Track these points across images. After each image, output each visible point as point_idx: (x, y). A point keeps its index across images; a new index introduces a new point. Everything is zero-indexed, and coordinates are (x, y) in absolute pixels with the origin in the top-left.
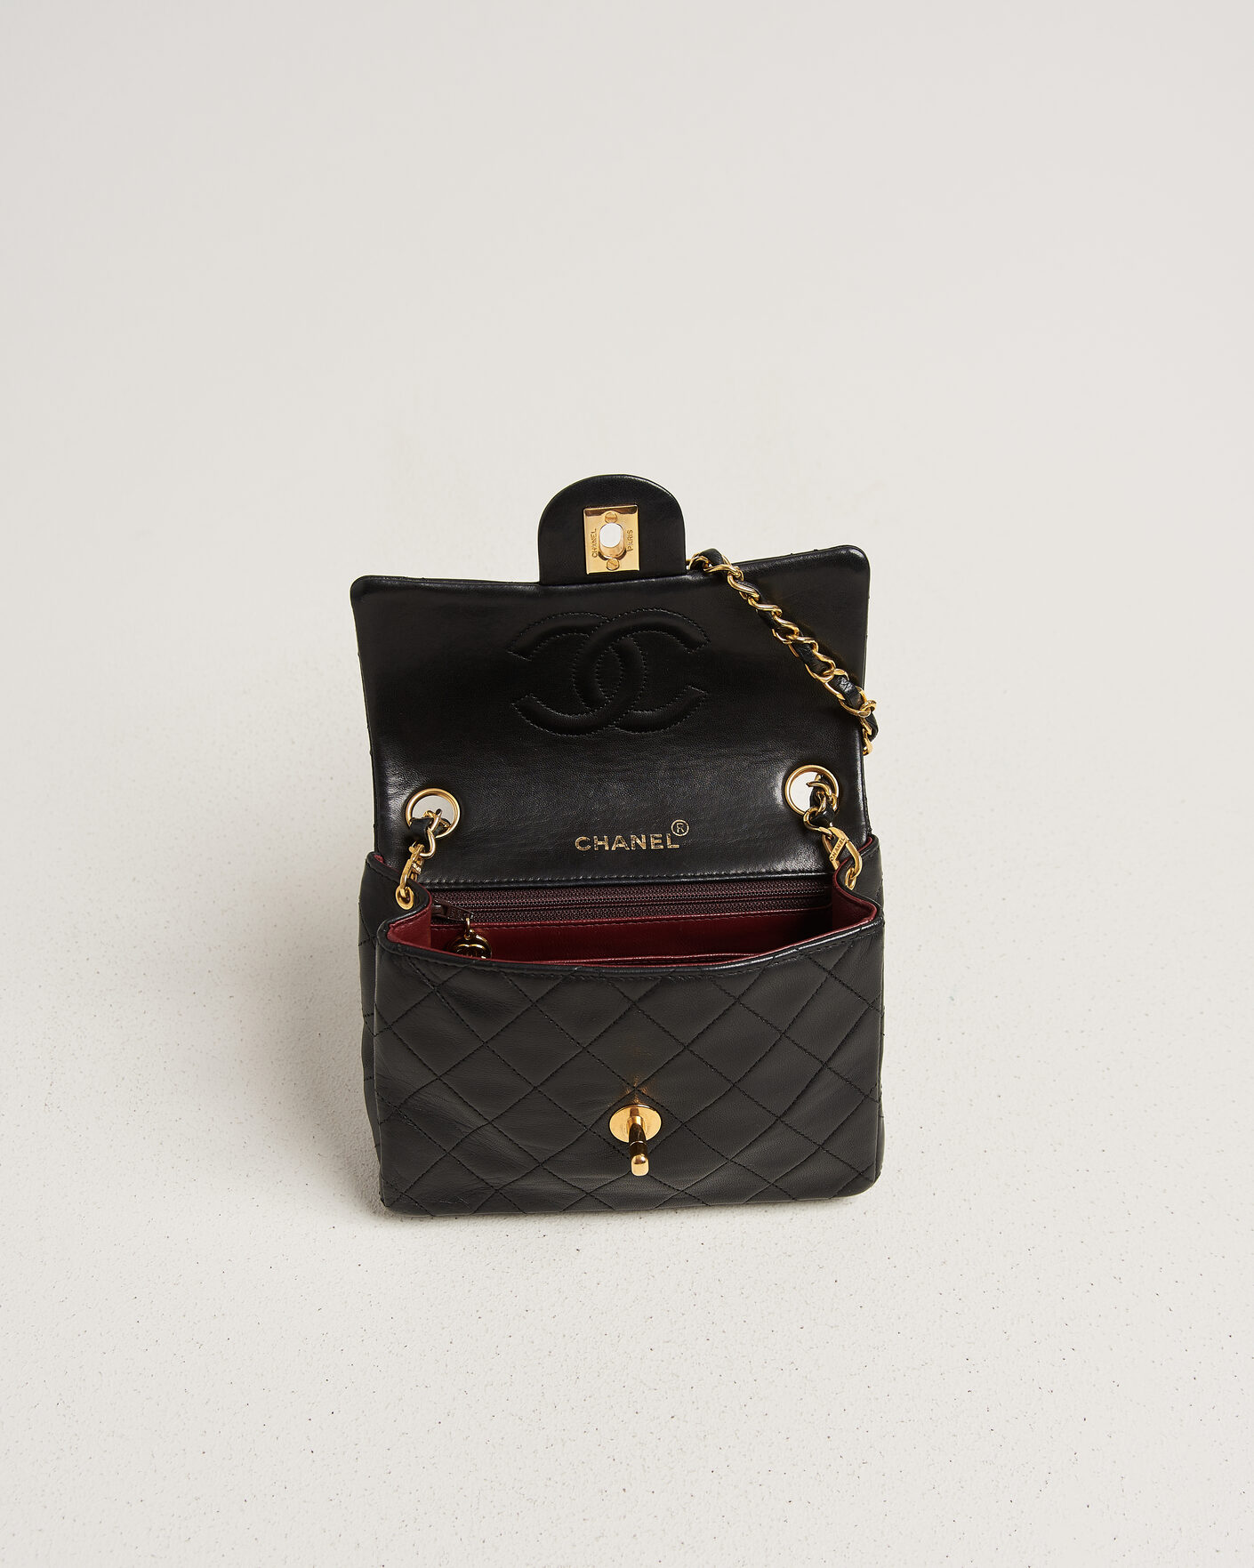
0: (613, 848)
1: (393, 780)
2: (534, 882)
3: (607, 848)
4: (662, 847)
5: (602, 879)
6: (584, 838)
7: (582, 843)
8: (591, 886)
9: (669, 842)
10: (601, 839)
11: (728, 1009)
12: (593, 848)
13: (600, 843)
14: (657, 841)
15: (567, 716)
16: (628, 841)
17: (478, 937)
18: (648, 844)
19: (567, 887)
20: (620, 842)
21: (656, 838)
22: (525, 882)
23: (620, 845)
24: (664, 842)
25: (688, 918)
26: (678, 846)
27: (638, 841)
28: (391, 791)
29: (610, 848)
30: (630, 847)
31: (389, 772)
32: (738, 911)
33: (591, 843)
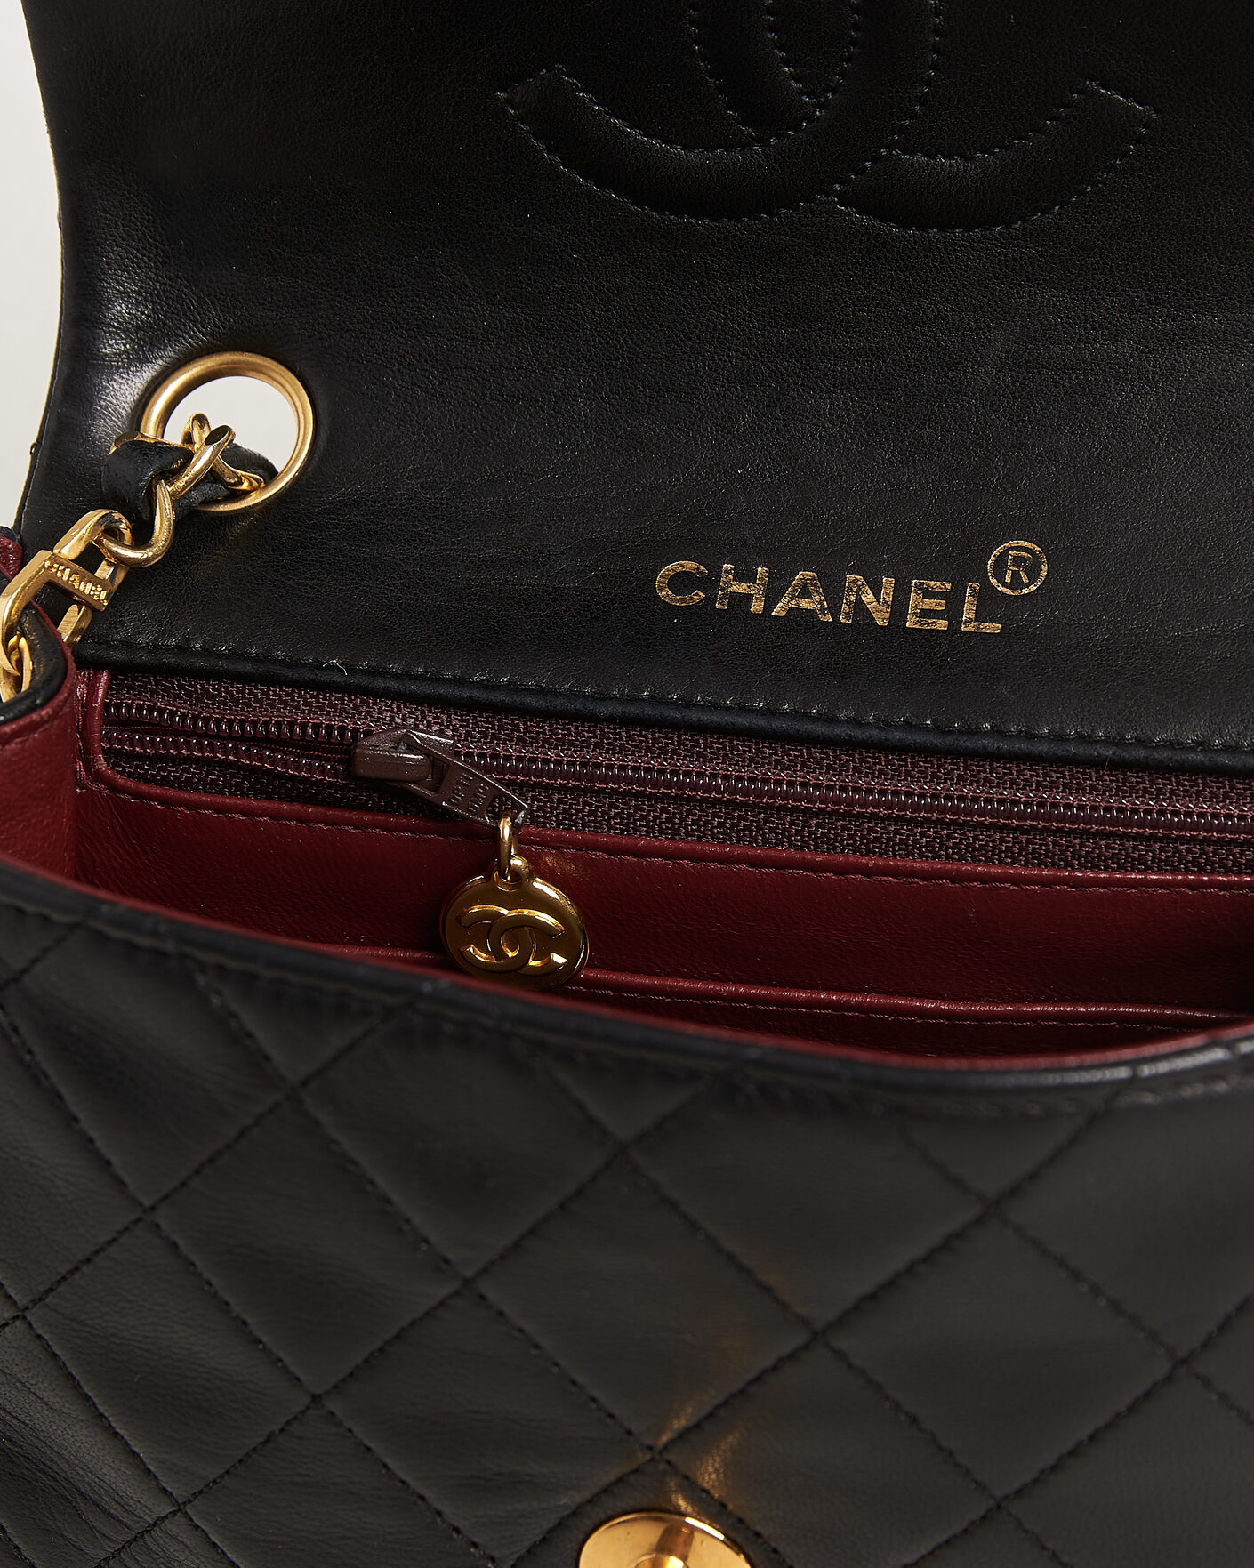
0: (779, 611)
1: (120, 309)
2: (488, 686)
3: (757, 607)
4: (942, 624)
5: (715, 706)
6: (690, 565)
7: (681, 582)
8: (677, 727)
9: (968, 611)
10: (746, 575)
11: (958, 1235)
12: (710, 600)
13: (740, 588)
14: (930, 604)
15: (677, 150)
16: (834, 592)
17: (538, 884)
18: (899, 608)
19: (594, 719)
20: (805, 593)
21: (929, 594)
22: (461, 682)
23: (805, 604)
24: (953, 613)
25: (996, 878)
26: (996, 628)
27: (868, 597)
28: (112, 346)
29: (770, 604)
30: (835, 611)
31: (109, 286)
32: (1174, 870)
33: (709, 583)
